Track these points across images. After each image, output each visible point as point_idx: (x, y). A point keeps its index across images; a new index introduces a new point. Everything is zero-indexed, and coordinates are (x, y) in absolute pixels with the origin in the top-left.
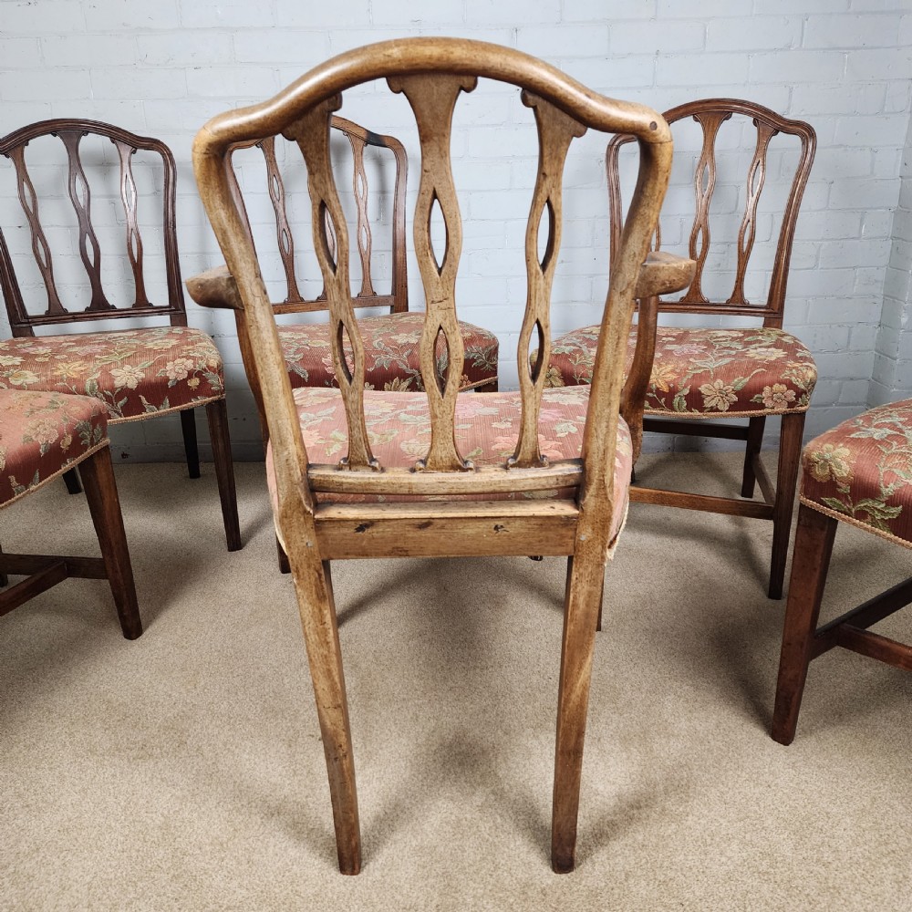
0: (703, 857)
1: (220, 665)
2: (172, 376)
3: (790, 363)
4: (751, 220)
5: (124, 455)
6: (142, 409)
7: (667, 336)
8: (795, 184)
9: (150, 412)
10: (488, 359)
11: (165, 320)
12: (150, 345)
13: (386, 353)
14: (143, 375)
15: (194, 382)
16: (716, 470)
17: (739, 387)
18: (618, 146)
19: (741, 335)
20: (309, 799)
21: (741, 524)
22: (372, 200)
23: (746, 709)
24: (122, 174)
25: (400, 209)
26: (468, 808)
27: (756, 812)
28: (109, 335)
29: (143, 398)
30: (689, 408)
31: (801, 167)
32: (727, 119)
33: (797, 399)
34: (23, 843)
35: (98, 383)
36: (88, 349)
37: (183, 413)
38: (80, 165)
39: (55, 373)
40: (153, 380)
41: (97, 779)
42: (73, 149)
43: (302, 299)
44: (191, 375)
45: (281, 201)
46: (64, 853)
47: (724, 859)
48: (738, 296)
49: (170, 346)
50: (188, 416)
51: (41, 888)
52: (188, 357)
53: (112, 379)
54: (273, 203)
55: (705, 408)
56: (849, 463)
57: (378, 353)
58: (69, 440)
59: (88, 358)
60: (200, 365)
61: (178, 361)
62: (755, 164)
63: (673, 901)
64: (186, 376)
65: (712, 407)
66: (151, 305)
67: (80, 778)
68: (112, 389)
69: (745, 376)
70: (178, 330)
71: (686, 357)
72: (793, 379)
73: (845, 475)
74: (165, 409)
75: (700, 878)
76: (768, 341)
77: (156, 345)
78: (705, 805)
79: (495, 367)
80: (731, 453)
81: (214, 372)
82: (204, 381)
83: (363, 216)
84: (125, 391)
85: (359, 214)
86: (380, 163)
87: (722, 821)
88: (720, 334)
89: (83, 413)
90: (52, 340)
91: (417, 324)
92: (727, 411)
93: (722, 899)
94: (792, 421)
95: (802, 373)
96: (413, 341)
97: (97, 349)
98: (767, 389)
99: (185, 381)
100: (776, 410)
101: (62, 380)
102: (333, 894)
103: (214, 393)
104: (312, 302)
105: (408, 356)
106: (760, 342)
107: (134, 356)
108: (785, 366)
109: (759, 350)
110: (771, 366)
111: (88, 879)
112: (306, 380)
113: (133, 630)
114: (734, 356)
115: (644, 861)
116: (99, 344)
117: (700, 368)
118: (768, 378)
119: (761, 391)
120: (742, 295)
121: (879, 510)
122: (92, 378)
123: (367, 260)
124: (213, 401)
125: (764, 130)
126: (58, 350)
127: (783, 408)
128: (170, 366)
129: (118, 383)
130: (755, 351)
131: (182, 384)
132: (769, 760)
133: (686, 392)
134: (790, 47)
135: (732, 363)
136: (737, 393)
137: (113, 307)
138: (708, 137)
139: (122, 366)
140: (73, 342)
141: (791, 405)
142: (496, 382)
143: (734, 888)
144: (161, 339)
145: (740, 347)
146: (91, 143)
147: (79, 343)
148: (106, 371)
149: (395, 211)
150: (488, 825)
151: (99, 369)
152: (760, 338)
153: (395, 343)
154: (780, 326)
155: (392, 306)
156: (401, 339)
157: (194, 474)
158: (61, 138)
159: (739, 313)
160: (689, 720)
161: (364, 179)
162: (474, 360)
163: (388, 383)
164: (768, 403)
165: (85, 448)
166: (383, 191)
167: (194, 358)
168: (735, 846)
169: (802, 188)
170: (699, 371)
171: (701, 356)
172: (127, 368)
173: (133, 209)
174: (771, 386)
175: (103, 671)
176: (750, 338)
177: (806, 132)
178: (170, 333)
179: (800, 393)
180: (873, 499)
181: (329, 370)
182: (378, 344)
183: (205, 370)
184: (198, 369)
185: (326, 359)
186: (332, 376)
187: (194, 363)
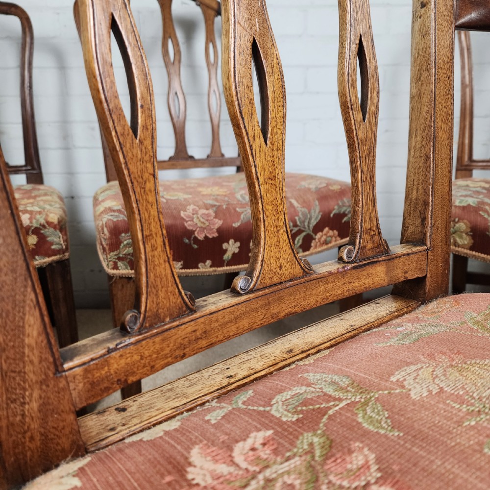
15: (31, 241)
57: (243, 205)
60: (37, 221)
81: (55, 227)
82: (42, 239)
83: (214, 81)
103: (55, 252)
123: (217, 123)
124: (53, 261)
155: (238, 167)
162: (344, 215)
167: (31, 212)
181: (189, 225)
182: (241, 196)
183: (44, 226)
184: (35, 225)
185: (185, 213)
186: (193, 232)
187: (30, 219)
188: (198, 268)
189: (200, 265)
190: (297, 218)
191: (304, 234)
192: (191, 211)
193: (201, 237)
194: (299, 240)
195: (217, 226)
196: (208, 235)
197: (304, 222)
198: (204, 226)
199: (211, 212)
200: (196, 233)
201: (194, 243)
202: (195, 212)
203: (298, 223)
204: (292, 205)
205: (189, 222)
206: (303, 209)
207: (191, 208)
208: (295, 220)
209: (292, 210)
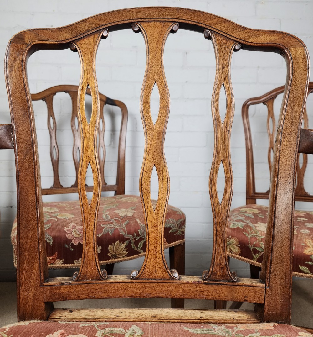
10: (180, 228)
13: (111, 223)
18: (249, 106)
22: (107, 134)
25: (123, 138)
43: (62, 186)
45: (54, 130)
54: (49, 131)
57: (105, 223)
79: (183, 233)
83: (102, 141)
85: (100, 140)
86: (112, 116)
91: (132, 203)
96: (130, 214)
104: (68, 188)
105: (126, 225)
112: (51, 244)
123: (103, 165)
142: (184, 243)
149: (120, 139)
153: (117, 215)
155: (116, 191)
156: (122, 213)
161: (103, 121)
162: (170, 228)
163: (111, 245)
166: (113, 130)
181: (68, 236)
182: (106, 216)
185: (67, 228)
186: (71, 240)
188: (74, 263)
189: (75, 262)
190: (139, 231)
191: (144, 241)
192: (71, 227)
193: (76, 243)
194: (141, 244)
196: (80, 242)
197: (143, 233)
198: (78, 237)
200: (73, 241)
201: (71, 248)
202: (74, 228)
203: (140, 234)
204: (136, 222)
205: (69, 235)
206: (143, 225)
207: (72, 225)
208: (138, 232)
209: (137, 225)
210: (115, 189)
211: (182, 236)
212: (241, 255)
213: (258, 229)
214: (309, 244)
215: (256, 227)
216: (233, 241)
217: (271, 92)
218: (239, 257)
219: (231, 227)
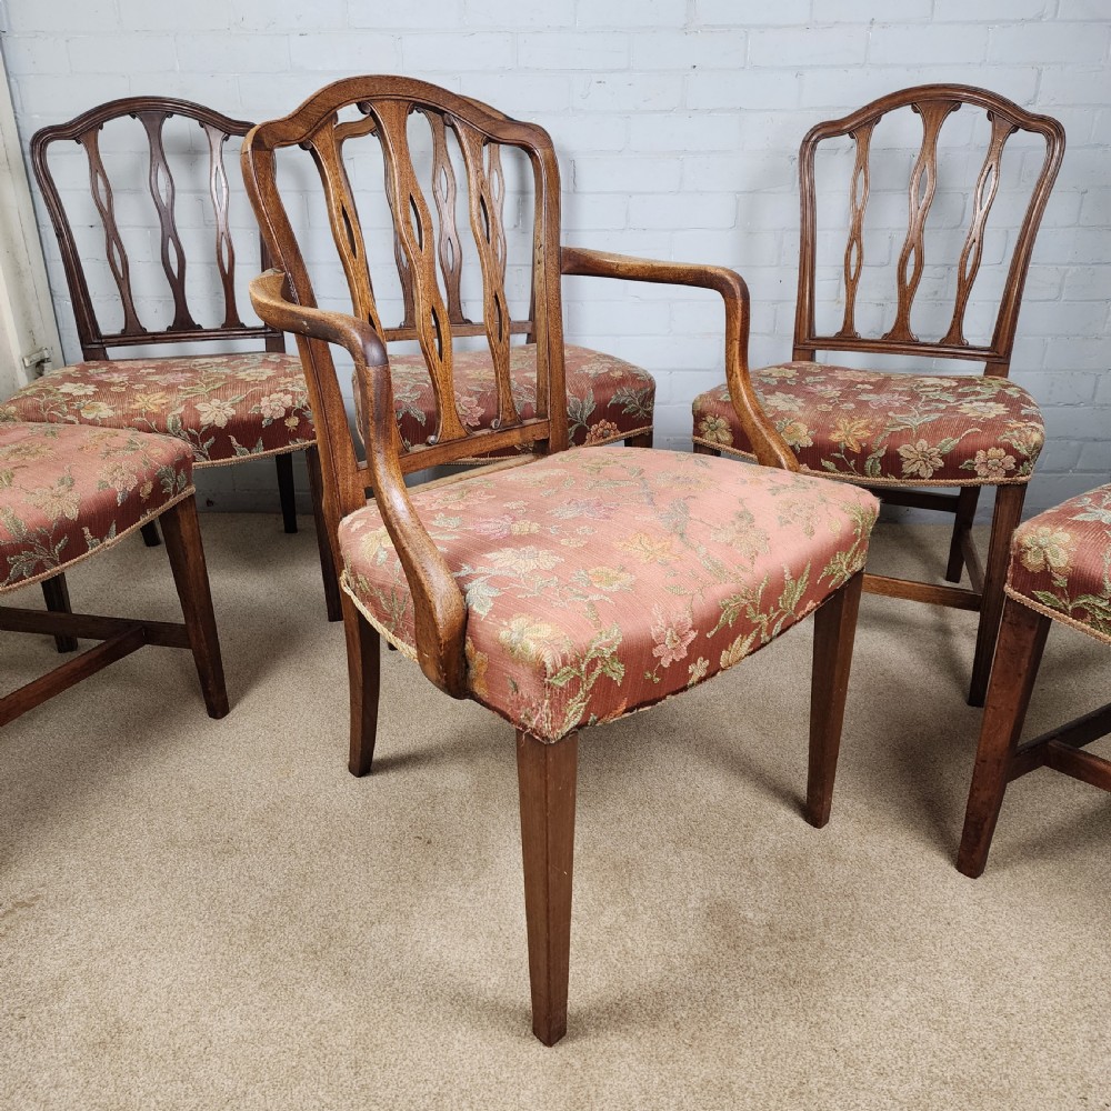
0: (864, 999)
1: (316, 753)
2: (267, 413)
3: (1013, 423)
4: (977, 240)
5: (209, 503)
6: (231, 452)
7: (862, 383)
8: (1035, 196)
9: (242, 455)
10: (642, 404)
11: (259, 344)
12: (242, 375)
13: (520, 394)
14: (234, 412)
15: (293, 422)
16: (917, 548)
17: (947, 449)
18: (816, 141)
19: (954, 384)
20: (414, 908)
21: (941, 615)
23: (929, 834)
24: (211, 166)
26: (595, 929)
27: (930, 951)
28: (194, 361)
29: (233, 439)
30: (884, 474)
31: (1044, 175)
32: (955, 109)
33: (1017, 468)
34: (96, 939)
35: (182, 419)
36: (170, 378)
37: (279, 457)
38: (162, 153)
39: (133, 407)
40: (245, 418)
41: (178, 873)
42: (154, 133)
44: (288, 413)
46: (142, 952)
47: (888, 1003)
48: (955, 334)
49: (264, 378)
50: (284, 461)
51: (117, 989)
52: (286, 392)
53: (198, 414)
55: (905, 474)
56: (1069, 552)
58: (149, 487)
59: (170, 388)
60: (300, 402)
61: (274, 396)
62: (987, 168)
63: (826, 1045)
64: (283, 415)
65: (912, 473)
66: (243, 325)
67: (160, 871)
68: (198, 427)
69: (955, 437)
70: (274, 357)
71: (884, 410)
72: (1014, 442)
73: (1063, 565)
74: (259, 452)
75: (859, 1022)
76: (987, 393)
77: (249, 375)
78: (871, 940)
79: (650, 414)
80: (936, 526)
82: (304, 421)
84: (212, 430)
87: (889, 960)
88: (929, 381)
89: (164, 456)
90: (129, 364)
92: (930, 478)
93: (882, 1047)
94: (1010, 494)
95: (1025, 436)
97: (181, 378)
98: (981, 454)
99: (281, 420)
100: (990, 479)
101: (141, 415)
102: (438, 1013)
106: (979, 393)
107: (224, 388)
108: (1005, 426)
109: (975, 404)
110: (988, 425)
111: (168, 981)
113: (218, 707)
114: (942, 411)
115: (795, 999)
116: (182, 372)
117: (899, 425)
118: (983, 440)
119: (973, 455)
120: (960, 333)
121: (1100, 608)
122: (174, 413)
125: (1000, 126)
126: (135, 378)
127: (1000, 478)
128: (265, 401)
129: (205, 420)
130: (969, 405)
131: (278, 423)
132: (951, 894)
133: (882, 453)
134: (1041, 17)
135: (941, 418)
136: (944, 457)
137: (199, 326)
138: (929, 133)
139: (209, 401)
140: (153, 368)
141: (1009, 473)
142: (651, 433)
143: (897, 1036)
144: (255, 368)
145: (951, 400)
146: (176, 126)
147: (160, 370)
148: (189, 404)
150: (616, 950)
151: (182, 403)
152: (978, 388)
153: (530, 381)
154: (1005, 374)
155: (529, 335)
157: (291, 528)
158: (141, 120)
159: (956, 356)
160: (860, 844)
162: (624, 405)
164: (981, 471)
165: (167, 496)
167: (293, 393)
168: (902, 989)
169: (1044, 202)
170: (899, 429)
171: (902, 410)
172: (215, 402)
173: (224, 208)
174: (986, 451)
175: (185, 753)
176: (966, 388)
177: (1053, 130)
178: (265, 361)
179: (1021, 460)
180: (1095, 595)
183: (306, 408)
184: (297, 406)
187: (293, 399)
191: (576, 425)
195: (479, 414)
197: (576, 413)
199: (474, 399)
206: (574, 399)
210: (528, 329)
211: (648, 420)
212: (733, 446)
213: (768, 402)
214: (841, 426)
215: (766, 399)
216: (722, 422)
217: (868, 108)
218: (730, 448)
219: (722, 399)
